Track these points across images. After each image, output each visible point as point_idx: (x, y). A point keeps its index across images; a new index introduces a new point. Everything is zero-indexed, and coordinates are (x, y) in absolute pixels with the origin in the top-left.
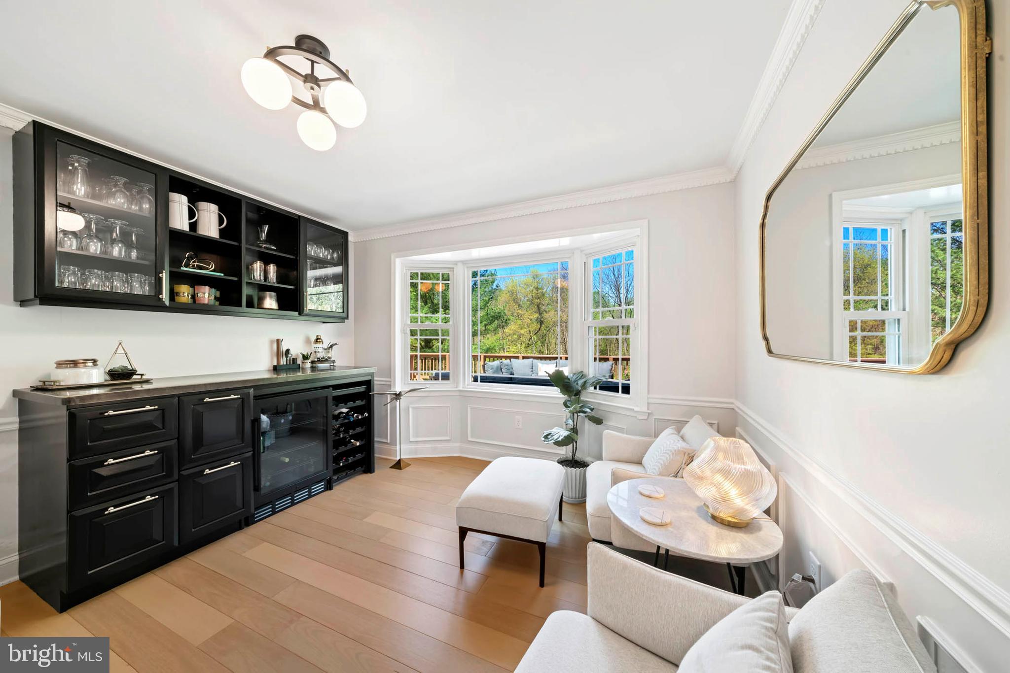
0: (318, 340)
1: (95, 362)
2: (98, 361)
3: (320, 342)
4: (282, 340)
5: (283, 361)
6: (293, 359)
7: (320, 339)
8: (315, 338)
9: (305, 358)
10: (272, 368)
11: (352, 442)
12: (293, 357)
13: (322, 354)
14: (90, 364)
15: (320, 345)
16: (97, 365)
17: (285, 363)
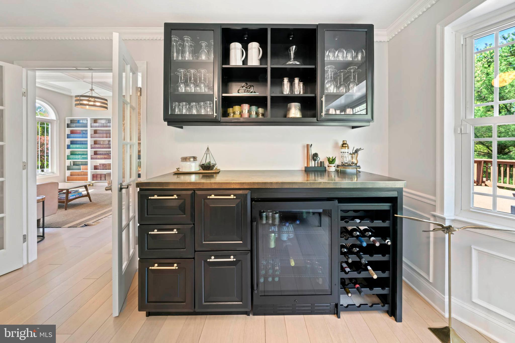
0: (344, 145)
1: (195, 158)
2: (197, 158)
3: (346, 147)
4: (311, 145)
5: (312, 164)
6: (321, 162)
7: (346, 144)
8: (342, 143)
9: (332, 161)
10: (304, 169)
11: (367, 270)
12: (321, 160)
13: (348, 159)
14: (192, 160)
15: (346, 150)
16: (196, 160)
17: (313, 166)
